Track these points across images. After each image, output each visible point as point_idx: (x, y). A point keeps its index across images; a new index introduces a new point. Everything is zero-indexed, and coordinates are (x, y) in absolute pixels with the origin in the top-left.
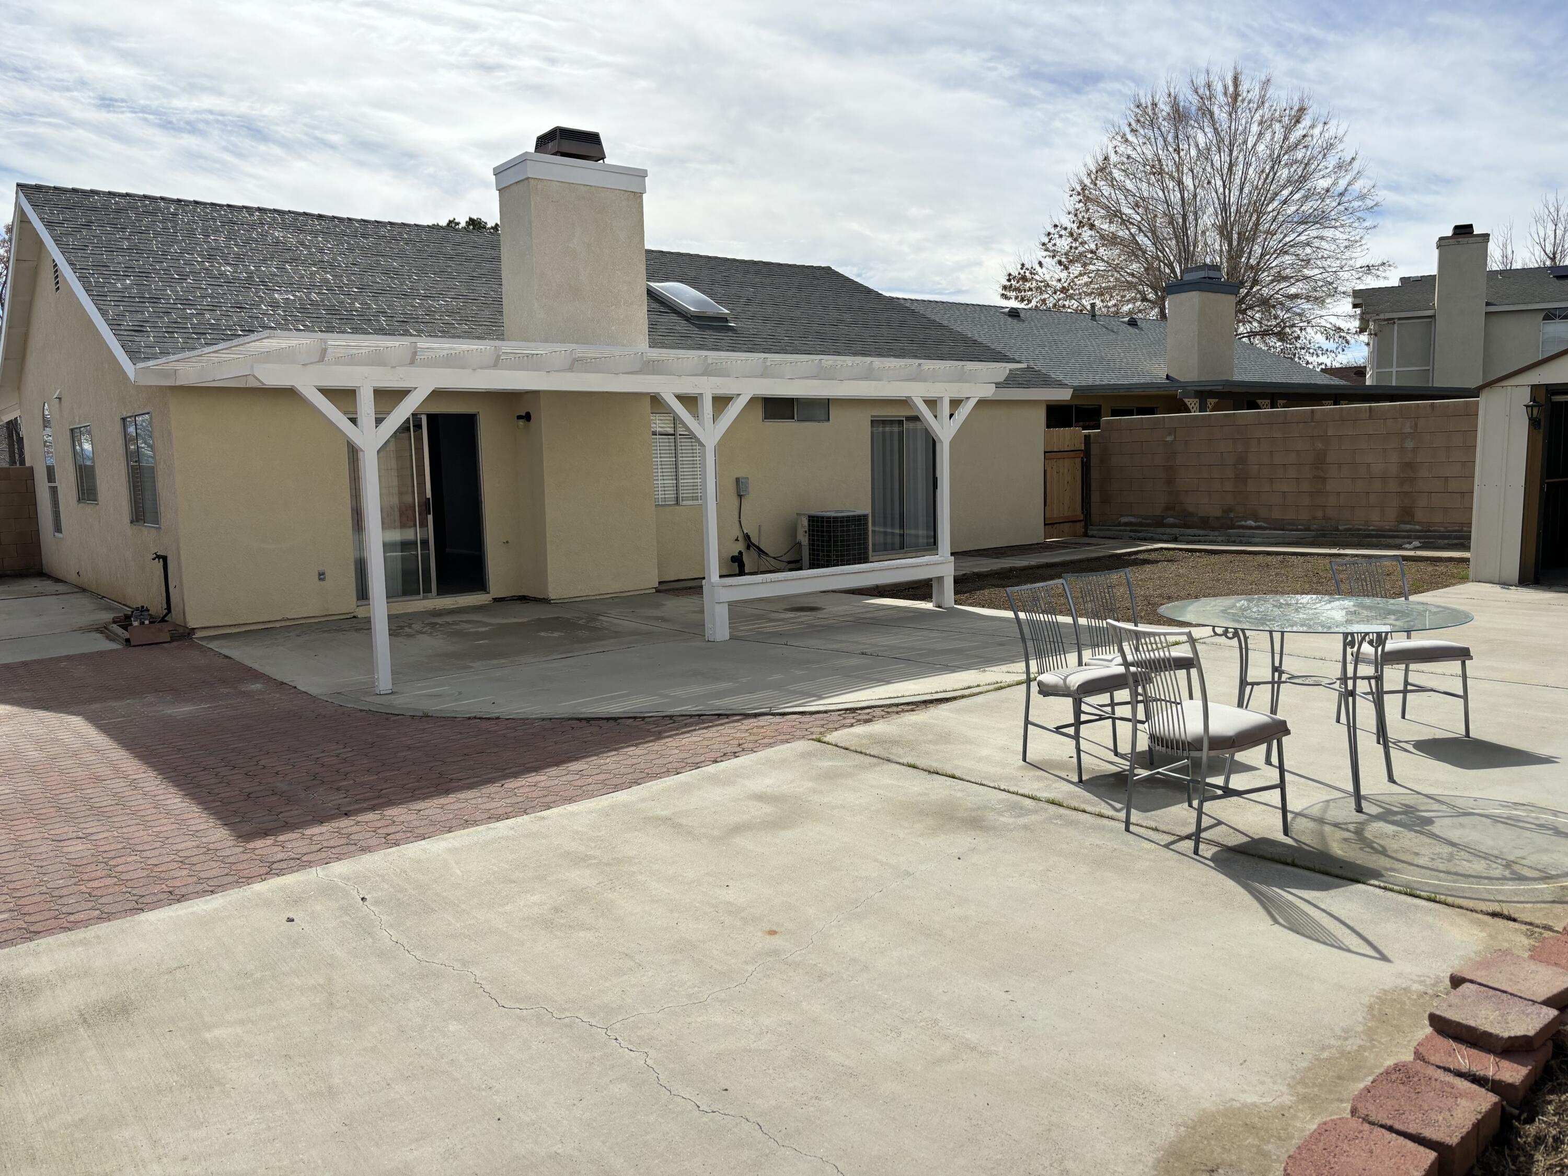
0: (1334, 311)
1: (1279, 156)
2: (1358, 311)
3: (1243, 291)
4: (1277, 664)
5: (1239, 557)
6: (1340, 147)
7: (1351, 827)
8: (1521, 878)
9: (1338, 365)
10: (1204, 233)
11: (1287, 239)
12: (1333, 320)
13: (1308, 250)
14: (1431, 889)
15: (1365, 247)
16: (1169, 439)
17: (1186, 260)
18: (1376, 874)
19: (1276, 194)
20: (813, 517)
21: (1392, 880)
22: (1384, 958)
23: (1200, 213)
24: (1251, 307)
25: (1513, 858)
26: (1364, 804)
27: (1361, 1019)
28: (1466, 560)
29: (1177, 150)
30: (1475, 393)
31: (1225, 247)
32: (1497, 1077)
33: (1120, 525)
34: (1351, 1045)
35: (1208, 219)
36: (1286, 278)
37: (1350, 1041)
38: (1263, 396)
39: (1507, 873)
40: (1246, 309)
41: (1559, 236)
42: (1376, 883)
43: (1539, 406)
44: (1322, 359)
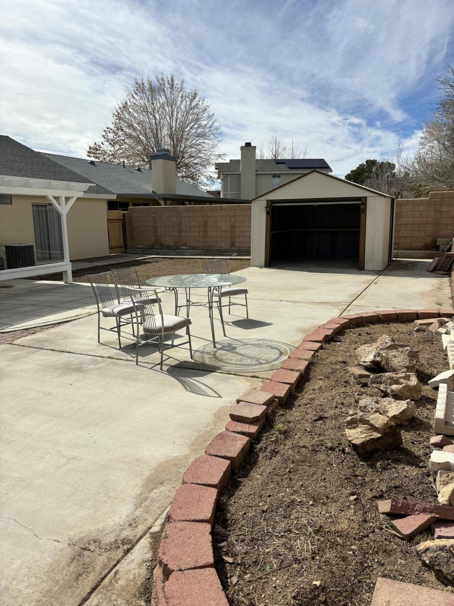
0: (209, 170)
1: (189, 110)
2: (217, 171)
3: (179, 160)
4: (188, 299)
5: (180, 260)
6: (208, 110)
7: (212, 353)
8: (261, 364)
9: (211, 190)
10: (164, 137)
11: (193, 142)
12: (209, 173)
13: (200, 147)
14: (235, 371)
15: (218, 148)
16: (154, 216)
17: (158, 147)
18: (219, 368)
19: (188, 125)
21: (223, 369)
22: (220, 397)
23: (162, 129)
24: (182, 167)
25: (258, 357)
26: (216, 345)
27: (212, 419)
28: (249, 259)
29: (153, 104)
30: (249, 202)
31: (172, 143)
32: (249, 432)
33: (138, 248)
34: (209, 429)
35: (165, 131)
36: (193, 157)
37: (209, 427)
38: (187, 200)
39: (257, 363)
40: (180, 167)
41: (277, 149)
42: (219, 371)
43: (269, 207)
44: (207, 188)
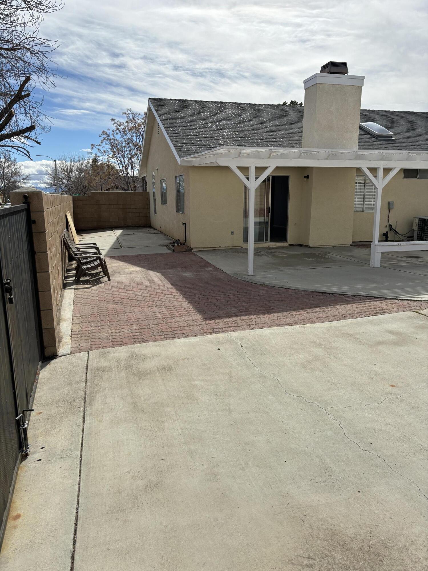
20: (421, 219)
